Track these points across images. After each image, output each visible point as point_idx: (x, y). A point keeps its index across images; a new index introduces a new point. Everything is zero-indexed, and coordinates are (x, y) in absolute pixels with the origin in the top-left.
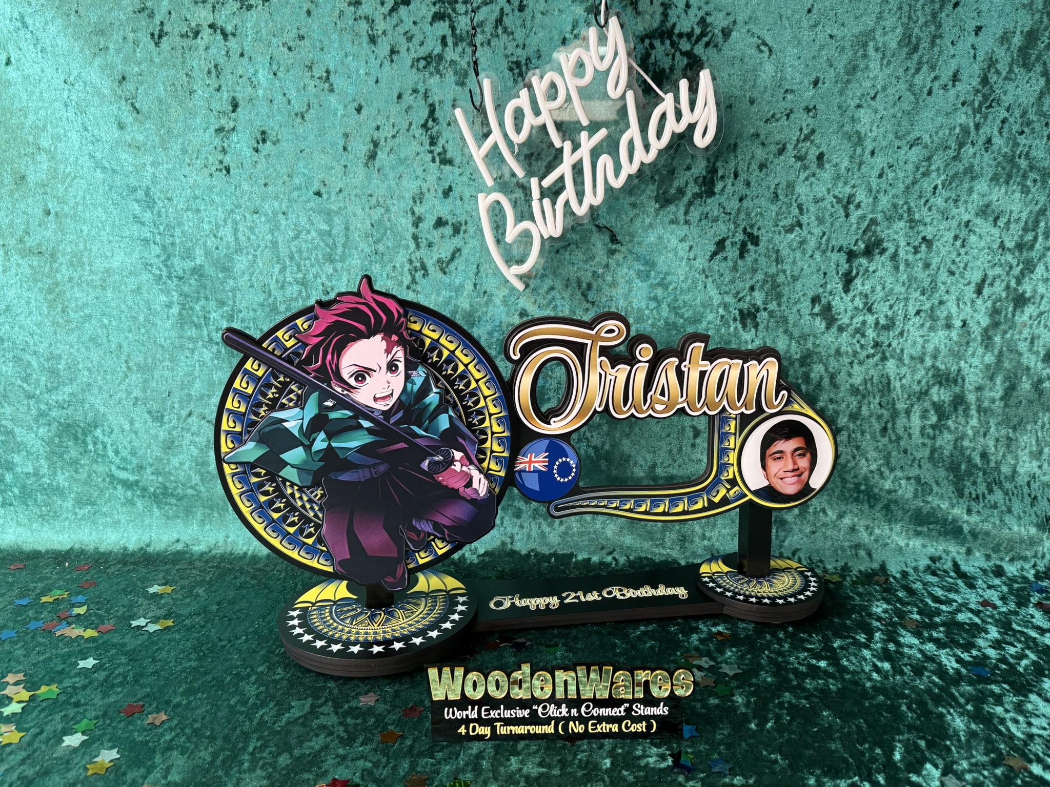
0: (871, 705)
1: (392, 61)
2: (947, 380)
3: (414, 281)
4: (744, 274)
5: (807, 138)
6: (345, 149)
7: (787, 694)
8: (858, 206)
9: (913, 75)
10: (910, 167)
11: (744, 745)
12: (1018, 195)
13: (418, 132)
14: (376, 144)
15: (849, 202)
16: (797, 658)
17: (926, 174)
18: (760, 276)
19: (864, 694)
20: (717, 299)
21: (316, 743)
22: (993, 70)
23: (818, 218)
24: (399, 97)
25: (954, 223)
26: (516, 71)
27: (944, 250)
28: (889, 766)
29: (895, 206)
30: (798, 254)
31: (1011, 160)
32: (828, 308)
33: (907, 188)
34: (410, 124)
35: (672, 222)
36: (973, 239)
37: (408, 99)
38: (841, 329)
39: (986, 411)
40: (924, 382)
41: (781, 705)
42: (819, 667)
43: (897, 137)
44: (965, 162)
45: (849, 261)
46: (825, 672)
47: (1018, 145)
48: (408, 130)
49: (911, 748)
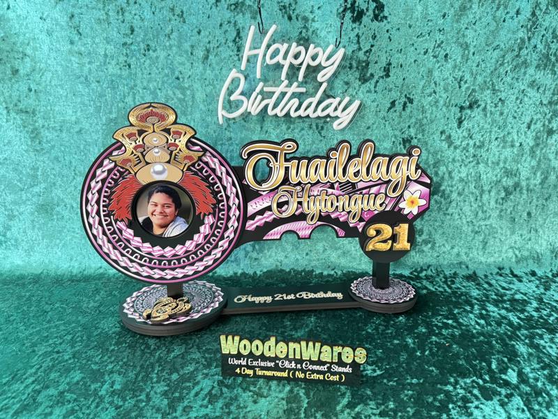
0: (477, 342)
1: (217, 6)
2: (511, 174)
3: (229, 126)
4: (405, 119)
5: (439, 46)
6: (192, 54)
8: (466, 82)
9: (495, 11)
10: (493, 60)
11: (415, 363)
12: (550, 75)
13: (231, 44)
14: (208, 51)
15: (461, 80)
16: (437, 319)
17: (502, 65)
18: (413, 120)
19: (473, 336)
20: (391, 133)
21: (191, 368)
22: (538, 8)
23: (444, 89)
24: (221, 25)
25: (516, 91)
26: (284, 11)
27: (511, 105)
28: (490, 371)
29: (485, 82)
30: (434, 109)
31: (547, 57)
32: (449, 137)
33: (492, 72)
34: (227, 40)
35: (368, 92)
36: (526, 99)
37: (225, 27)
38: (456, 148)
39: (531, 191)
40: (499, 176)
43: (487, 45)
44: (522, 58)
45: (460, 112)
46: (452, 326)
47: (551, 48)
48: (225, 43)
49: (500, 362)
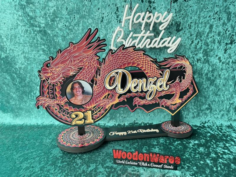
4: (198, 49)
5: (216, 13)
7: (220, 160)
8: (229, 31)
13: (114, 15)
14: (103, 18)
15: (227, 30)
18: (202, 50)
20: (191, 56)
23: (218, 34)
24: (109, 5)
32: (220, 58)
37: (111, 6)
38: (223, 63)
41: (220, 163)
42: (225, 152)
45: (226, 45)
48: (111, 14)
